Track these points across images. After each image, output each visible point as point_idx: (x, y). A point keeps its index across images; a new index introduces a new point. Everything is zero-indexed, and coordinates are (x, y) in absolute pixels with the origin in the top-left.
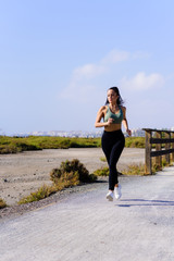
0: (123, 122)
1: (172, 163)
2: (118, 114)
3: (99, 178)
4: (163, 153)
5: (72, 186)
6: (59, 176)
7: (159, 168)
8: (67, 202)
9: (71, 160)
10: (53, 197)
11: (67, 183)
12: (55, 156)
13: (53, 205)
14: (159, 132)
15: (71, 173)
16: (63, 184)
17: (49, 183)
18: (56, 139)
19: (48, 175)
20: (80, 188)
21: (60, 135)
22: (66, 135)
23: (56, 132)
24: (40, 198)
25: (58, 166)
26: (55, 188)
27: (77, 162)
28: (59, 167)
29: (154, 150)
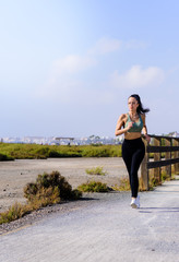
0: (144, 129)
1: (174, 176)
2: (138, 123)
3: (85, 195)
4: (163, 163)
5: (51, 204)
6: (35, 192)
7: (158, 183)
8: (44, 223)
9: (49, 173)
10: (27, 218)
11: (44, 200)
12: (30, 167)
13: (27, 228)
14: (158, 138)
15: (50, 189)
16: (40, 202)
17: (23, 201)
18: (31, 147)
19: (22, 191)
20: (61, 207)
21: (37, 141)
22: (44, 141)
23: (32, 138)
24: (10, 220)
25: (33, 179)
26: (29, 207)
27: (56, 175)
28: (35, 182)
29: (151, 160)
